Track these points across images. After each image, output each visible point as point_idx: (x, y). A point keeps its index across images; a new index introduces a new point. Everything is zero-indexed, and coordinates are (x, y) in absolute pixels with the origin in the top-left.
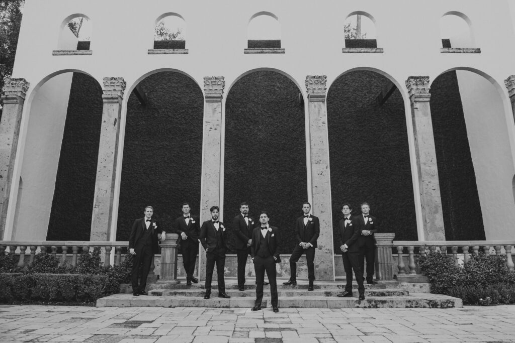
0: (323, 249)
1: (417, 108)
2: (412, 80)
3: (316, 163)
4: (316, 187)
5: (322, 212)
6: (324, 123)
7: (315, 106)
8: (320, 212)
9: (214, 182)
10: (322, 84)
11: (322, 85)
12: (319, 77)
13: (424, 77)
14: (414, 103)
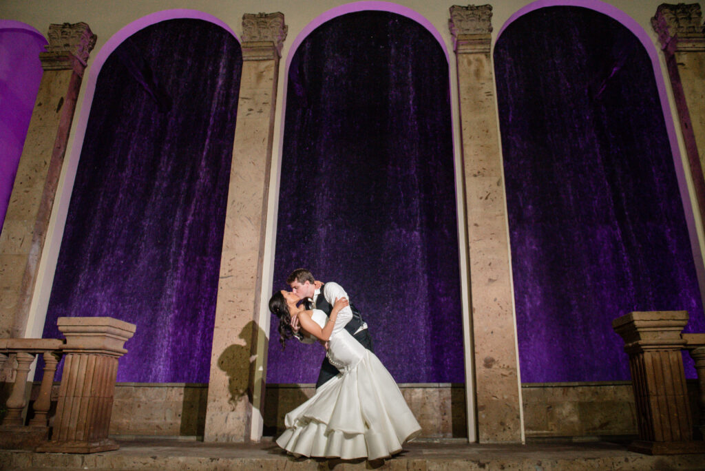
0: (495, 366)
1: (682, 64)
2: (667, 10)
3: (475, 176)
4: (476, 225)
5: (490, 280)
6: (489, 94)
7: (470, 63)
8: (487, 281)
9: (249, 219)
10: (484, 20)
11: (482, 23)
12: (477, 7)
13: (691, 5)
14: (676, 54)
